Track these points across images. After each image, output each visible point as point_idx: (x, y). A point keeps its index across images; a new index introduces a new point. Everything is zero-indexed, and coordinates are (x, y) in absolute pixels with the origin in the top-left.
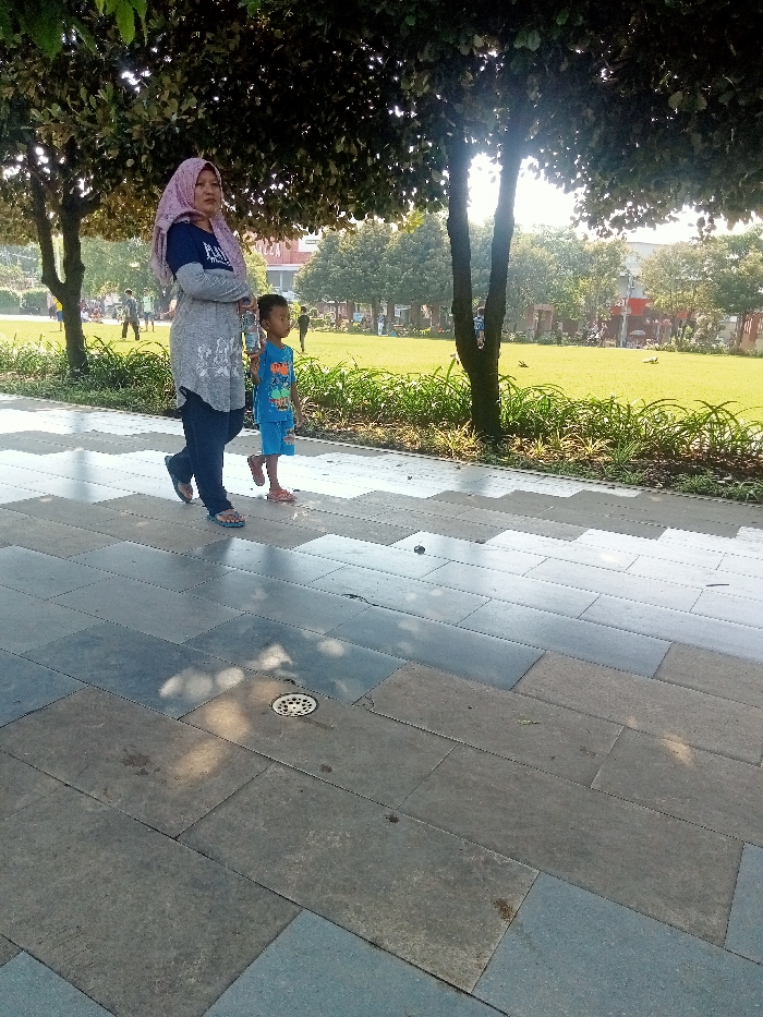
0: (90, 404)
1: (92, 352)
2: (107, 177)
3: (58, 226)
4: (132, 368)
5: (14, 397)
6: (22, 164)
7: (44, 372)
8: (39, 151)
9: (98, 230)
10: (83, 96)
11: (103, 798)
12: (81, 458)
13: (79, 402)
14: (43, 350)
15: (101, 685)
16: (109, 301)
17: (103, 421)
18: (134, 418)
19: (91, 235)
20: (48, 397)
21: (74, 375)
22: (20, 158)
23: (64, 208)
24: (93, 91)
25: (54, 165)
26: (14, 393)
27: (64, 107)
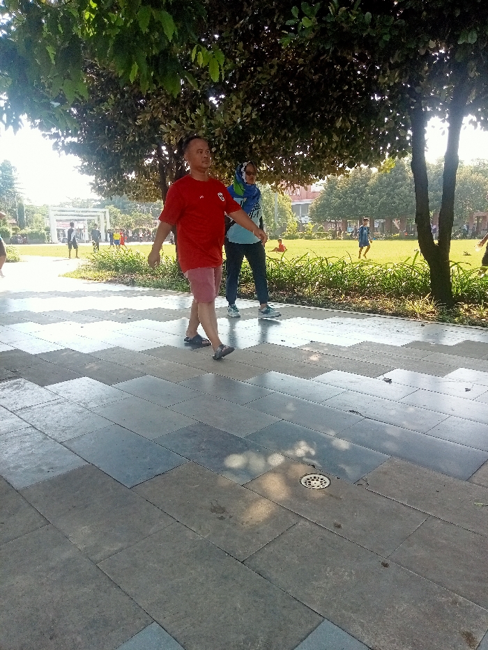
5: (147, 289)
6: (154, 156)
8: (164, 148)
10: (188, 114)
11: (200, 532)
12: (184, 323)
13: (183, 290)
22: (153, 153)
23: (177, 178)
24: (193, 110)
25: (171, 154)
26: (148, 286)
27: (178, 121)
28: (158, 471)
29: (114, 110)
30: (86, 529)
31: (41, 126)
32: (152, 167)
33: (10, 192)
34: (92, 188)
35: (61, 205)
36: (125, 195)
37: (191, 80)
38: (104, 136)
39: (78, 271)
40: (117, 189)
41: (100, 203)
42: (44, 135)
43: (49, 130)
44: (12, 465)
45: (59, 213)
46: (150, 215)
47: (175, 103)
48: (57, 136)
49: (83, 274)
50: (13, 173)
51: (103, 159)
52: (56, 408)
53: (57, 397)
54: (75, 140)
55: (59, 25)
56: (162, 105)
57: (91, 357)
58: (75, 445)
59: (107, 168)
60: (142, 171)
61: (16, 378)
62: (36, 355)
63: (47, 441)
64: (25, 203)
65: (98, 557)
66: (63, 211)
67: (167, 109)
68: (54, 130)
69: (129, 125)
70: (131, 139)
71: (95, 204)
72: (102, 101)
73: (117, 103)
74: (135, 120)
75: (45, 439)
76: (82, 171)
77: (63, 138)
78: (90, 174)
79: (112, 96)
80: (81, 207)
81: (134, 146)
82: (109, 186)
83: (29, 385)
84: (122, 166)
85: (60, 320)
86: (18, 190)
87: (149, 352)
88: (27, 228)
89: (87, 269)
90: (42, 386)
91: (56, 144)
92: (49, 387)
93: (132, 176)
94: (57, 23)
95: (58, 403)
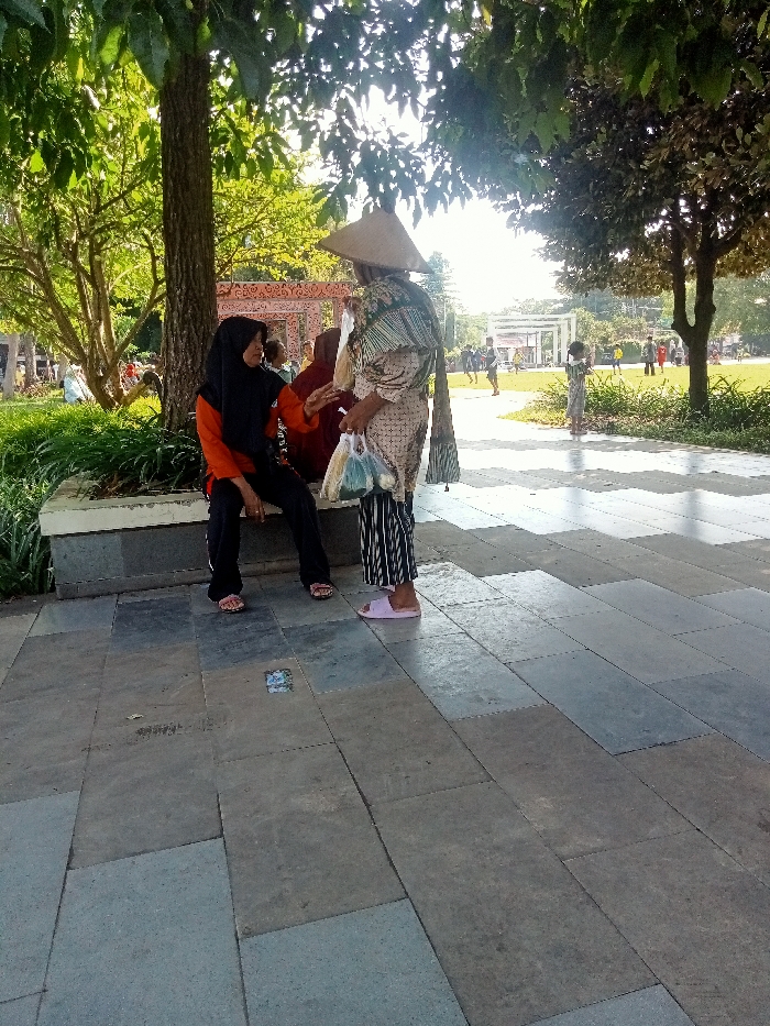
0: (709, 445)
1: (715, 393)
2: (751, 212)
3: (692, 272)
4: (757, 407)
5: (636, 439)
6: (666, 218)
7: (665, 415)
8: (682, 202)
9: (732, 270)
10: (739, 136)
11: (738, 857)
12: (693, 499)
13: (697, 442)
14: (665, 394)
15: (729, 734)
16: (728, 341)
17: (724, 462)
18: (757, 459)
19: (724, 275)
20: (667, 439)
21: (694, 417)
22: (664, 212)
23: (701, 252)
24: (748, 128)
25: (695, 211)
26: (637, 436)
27: (719, 151)
28: (661, 738)
29: (605, 151)
30: (545, 803)
31: (493, 194)
32: (657, 237)
33: (438, 298)
34: (559, 281)
35: (506, 312)
36: (609, 287)
37: (752, 73)
38: (586, 195)
39: (528, 411)
40: (597, 278)
41: (561, 305)
42: (496, 207)
43: (505, 198)
44: (441, 684)
45: (502, 324)
46: (642, 320)
47: (717, 119)
48: (515, 204)
49: (533, 415)
50: (444, 270)
51: (580, 233)
52: (498, 611)
53: (498, 595)
54: (540, 207)
55: (538, 32)
56: (691, 130)
57: (548, 542)
58: (525, 671)
59: (586, 245)
60: (639, 245)
61: (442, 560)
62: (469, 531)
63: (486, 658)
64: (458, 312)
65: (564, 850)
66: (507, 320)
67: (699, 135)
68: (510, 197)
69: (629, 171)
70: (630, 194)
71: (556, 306)
72: (588, 140)
73: (612, 138)
74: (640, 161)
75: (483, 653)
76: (546, 257)
77: (522, 207)
78: (557, 259)
79: (603, 130)
80: (533, 313)
81: (634, 205)
82: (584, 275)
83: (459, 572)
84: (610, 242)
85: (501, 483)
86: (448, 294)
87: (638, 541)
88: (455, 349)
89: (540, 406)
90: (479, 576)
91: (513, 217)
92: (487, 579)
93: (623, 256)
94: (534, 28)
95: (500, 605)
